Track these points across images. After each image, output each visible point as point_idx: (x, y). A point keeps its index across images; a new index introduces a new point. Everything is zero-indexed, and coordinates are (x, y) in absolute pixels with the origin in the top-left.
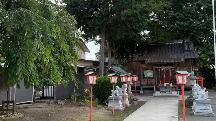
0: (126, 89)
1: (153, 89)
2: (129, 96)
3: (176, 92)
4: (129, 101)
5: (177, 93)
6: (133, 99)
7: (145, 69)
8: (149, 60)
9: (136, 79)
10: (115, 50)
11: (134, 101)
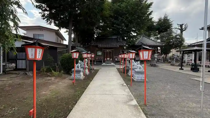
0: (87, 62)
1: (101, 62)
2: (88, 67)
4: (88, 70)
5: (114, 64)
6: (91, 69)
7: (97, 51)
8: (100, 46)
9: (93, 56)
10: (81, 39)
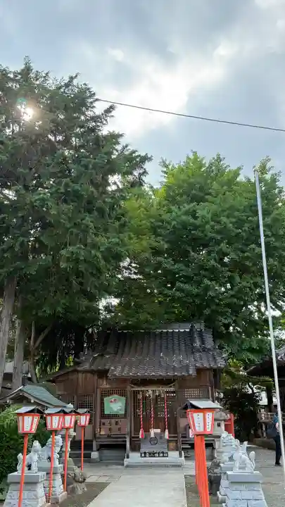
0: (58, 449)
1: (124, 447)
2: (64, 470)
3: (178, 453)
4: (63, 483)
5: (181, 456)
6: (74, 479)
8: (117, 371)
9: (84, 420)
11: (75, 484)
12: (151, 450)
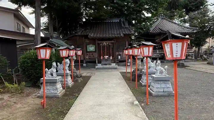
0: (68, 65)
1: (95, 62)
3: (115, 64)
5: (116, 65)
7: (88, 44)
8: (92, 35)
9: (80, 53)
10: (58, 25)
11: (77, 79)
12: (105, 63)
